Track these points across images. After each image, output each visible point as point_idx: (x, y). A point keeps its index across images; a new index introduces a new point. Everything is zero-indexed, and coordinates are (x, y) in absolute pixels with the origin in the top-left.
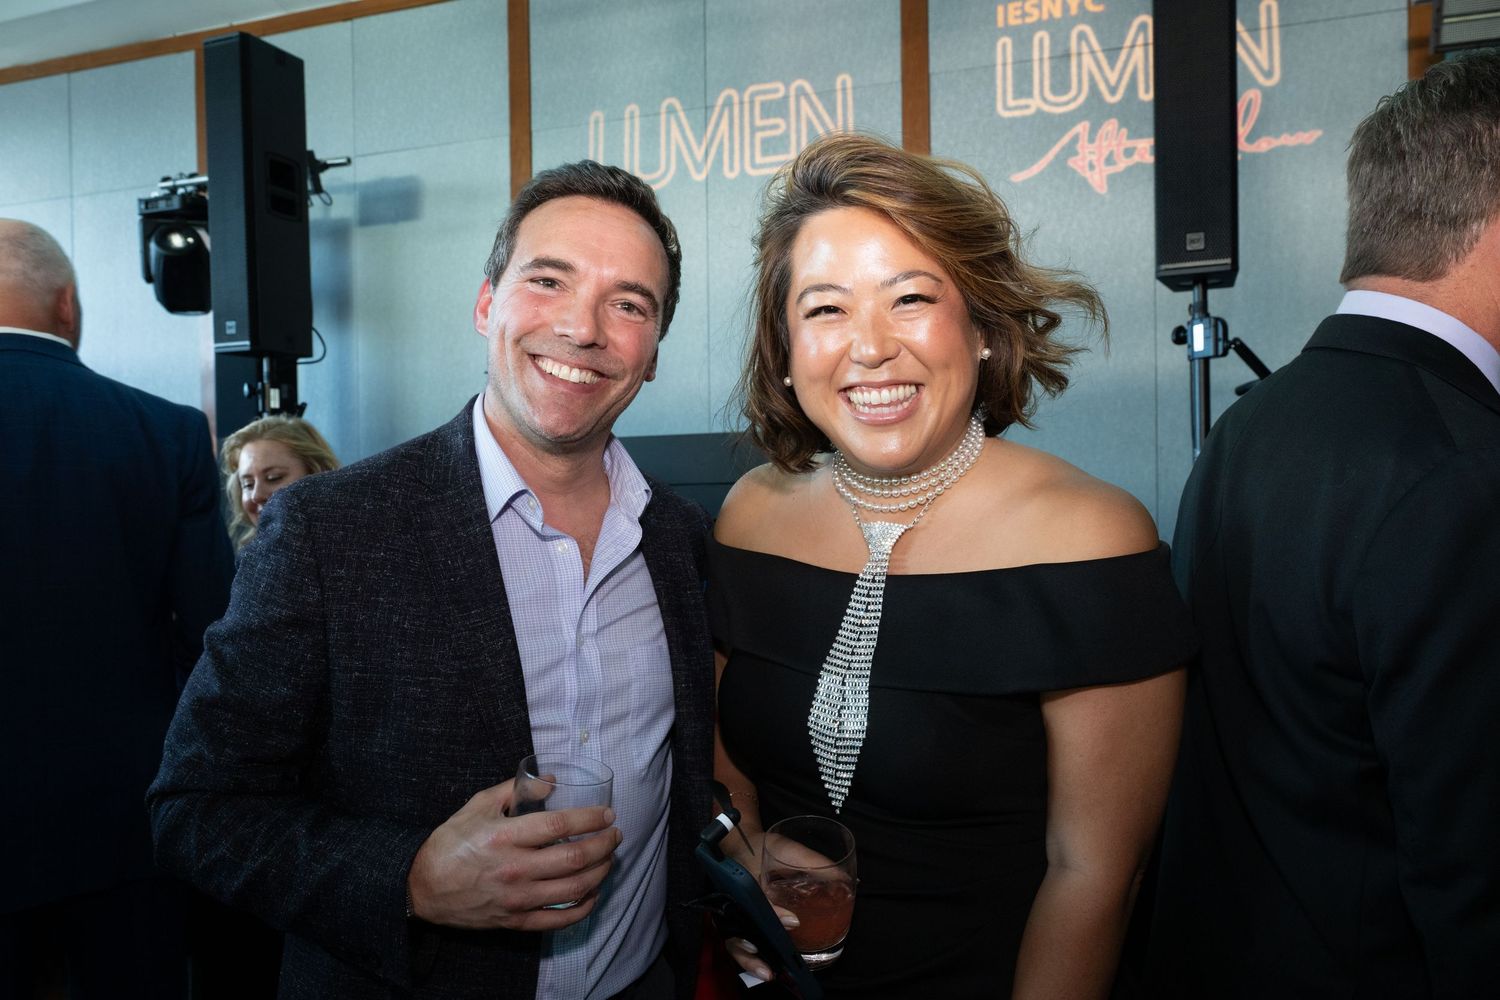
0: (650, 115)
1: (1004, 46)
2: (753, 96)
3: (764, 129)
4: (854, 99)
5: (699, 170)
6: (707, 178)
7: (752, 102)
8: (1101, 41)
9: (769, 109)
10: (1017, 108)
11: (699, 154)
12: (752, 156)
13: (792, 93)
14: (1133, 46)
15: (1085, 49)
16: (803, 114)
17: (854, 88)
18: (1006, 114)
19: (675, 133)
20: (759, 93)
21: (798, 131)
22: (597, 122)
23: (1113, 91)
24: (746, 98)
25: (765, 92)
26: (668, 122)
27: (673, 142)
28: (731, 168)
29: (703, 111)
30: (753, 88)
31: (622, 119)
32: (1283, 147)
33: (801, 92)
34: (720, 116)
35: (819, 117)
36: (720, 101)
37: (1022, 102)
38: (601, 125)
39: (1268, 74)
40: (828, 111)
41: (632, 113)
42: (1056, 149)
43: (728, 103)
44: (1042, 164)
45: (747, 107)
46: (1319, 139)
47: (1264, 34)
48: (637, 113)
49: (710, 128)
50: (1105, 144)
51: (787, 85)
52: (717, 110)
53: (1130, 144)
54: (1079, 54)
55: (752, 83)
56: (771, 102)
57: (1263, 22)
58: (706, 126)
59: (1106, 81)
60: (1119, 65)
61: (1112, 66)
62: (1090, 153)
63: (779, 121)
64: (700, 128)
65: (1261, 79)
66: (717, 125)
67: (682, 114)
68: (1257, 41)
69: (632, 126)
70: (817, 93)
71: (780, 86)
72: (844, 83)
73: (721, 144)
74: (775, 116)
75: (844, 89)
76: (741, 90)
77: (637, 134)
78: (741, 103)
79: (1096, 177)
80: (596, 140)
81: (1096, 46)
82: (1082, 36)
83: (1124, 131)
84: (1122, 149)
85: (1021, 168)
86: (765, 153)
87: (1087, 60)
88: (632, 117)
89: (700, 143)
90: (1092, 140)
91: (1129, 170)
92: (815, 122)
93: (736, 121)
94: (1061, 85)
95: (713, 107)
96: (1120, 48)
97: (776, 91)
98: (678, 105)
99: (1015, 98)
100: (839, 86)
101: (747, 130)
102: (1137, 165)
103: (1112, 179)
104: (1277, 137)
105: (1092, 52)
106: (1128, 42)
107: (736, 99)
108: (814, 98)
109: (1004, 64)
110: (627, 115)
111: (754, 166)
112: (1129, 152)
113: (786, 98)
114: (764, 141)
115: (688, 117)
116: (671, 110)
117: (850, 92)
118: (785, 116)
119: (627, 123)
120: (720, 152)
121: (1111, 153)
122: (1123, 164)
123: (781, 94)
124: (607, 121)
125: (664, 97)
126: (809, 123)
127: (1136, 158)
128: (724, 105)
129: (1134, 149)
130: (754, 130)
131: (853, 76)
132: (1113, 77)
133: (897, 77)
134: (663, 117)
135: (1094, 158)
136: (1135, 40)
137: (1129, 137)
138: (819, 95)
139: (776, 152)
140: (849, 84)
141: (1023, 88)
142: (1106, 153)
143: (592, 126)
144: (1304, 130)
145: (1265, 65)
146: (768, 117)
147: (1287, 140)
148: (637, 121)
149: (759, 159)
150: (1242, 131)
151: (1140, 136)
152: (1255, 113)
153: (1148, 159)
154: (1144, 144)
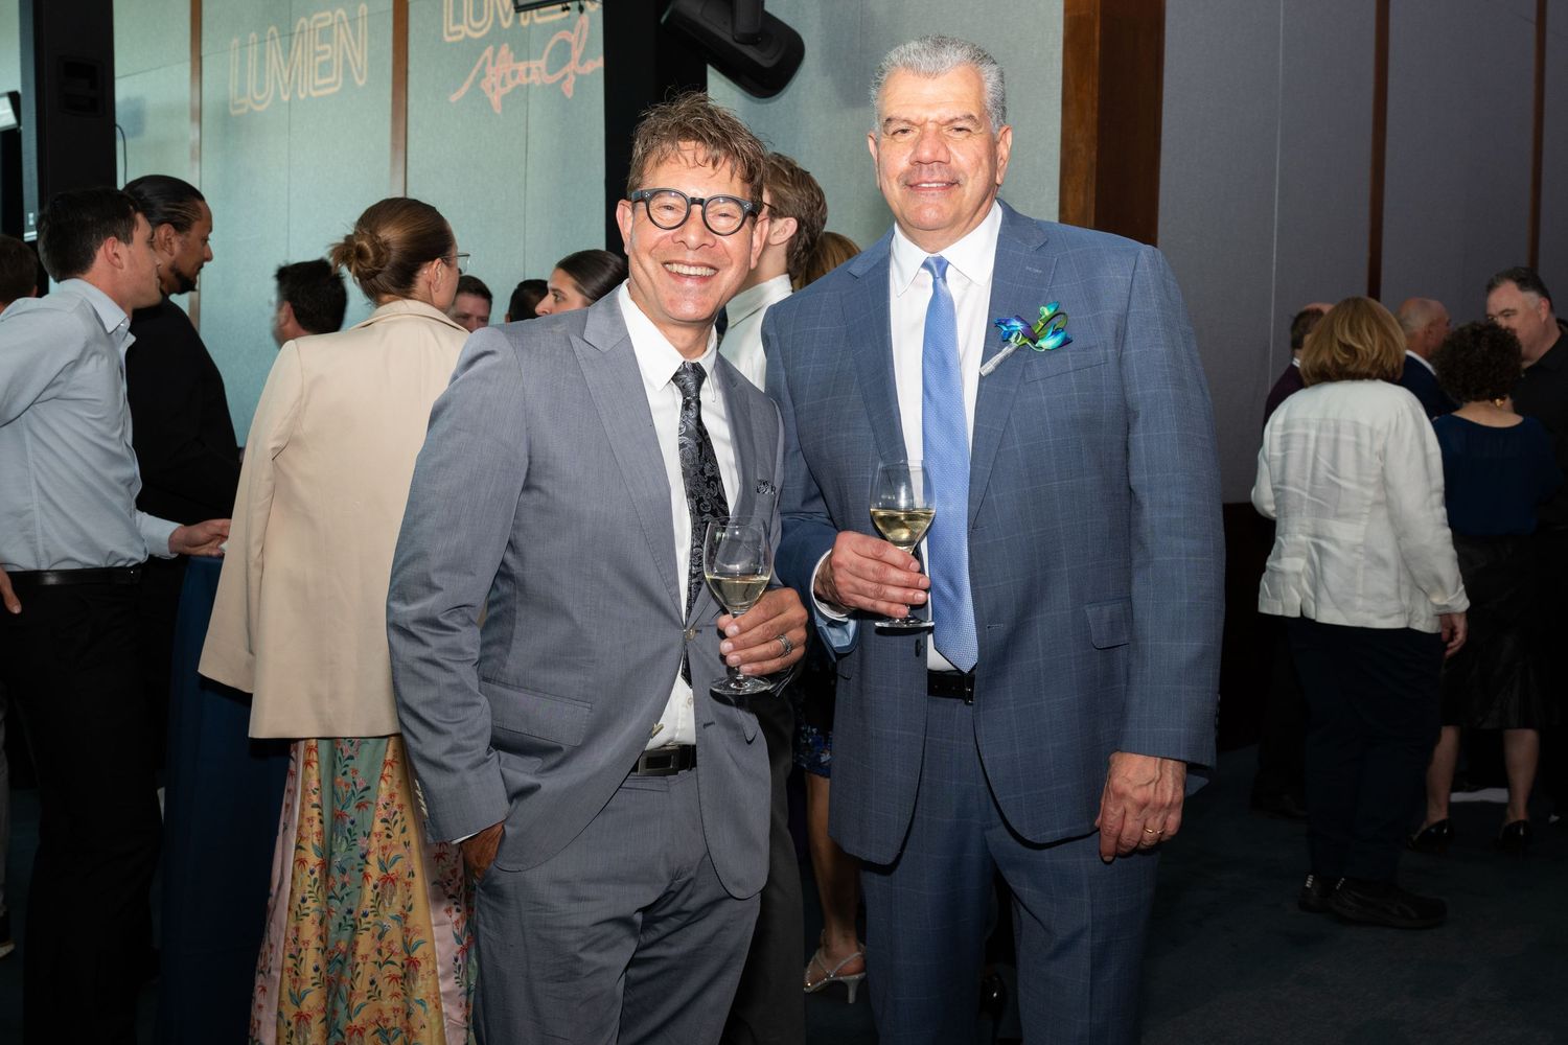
0: (262, 42)
2: (315, 23)
3: (319, 54)
5: (286, 93)
6: (290, 99)
7: (314, 30)
9: (323, 36)
10: (455, 33)
11: (286, 77)
12: (314, 79)
13: (336, 20)
16: (341, 40)
17: (368, 16)
18: (449, 39)
19: (274, 56)
20: (318, 21)
21: (338, 56)
22: (235, 49)
24: (312, 26)
25: (320, 21)
26: (271, 49)
27: (273, 65)
28: (303, 90)
29: (288, 38)
30: (315, 17)
31: (248, 45)
33: (341, 19)
34: (298, 42)
35: (349, 42)
36: (298, 28)
37: (458, 28)
38: (237, 51)
40: (353, 37)
41: (253, 40)
42: (475, 72)
43: (302, 30)
44: (464, 90)
45: (312, 34)
48: (256, 40)
49: (292, 53)
50: (501, 67)
51: (333, 13)
52: (296, 36)
53: (515, 66)
55: (313, 13)
56: (325, 29)
58: (290, 51)
59: (503, 8)
62: (493, 75)
63: (327, 47)
64: (287, 54)
65: (588, 5)
66: (296, 51)
67: (277, 41)
69: (253, 52)
70: (348, 21)
71: (329, 14)
72: (362, 11)
73: (297, 69)
74: (326, 42)
75: (363, 18)
76: (308, 19)
77: (255, 61)
78: (309, 30)
79: (495, 98)
80: (234, 64)
83: (512, 54)
84: (511, 71)
85: (456, 89)
86: (320, 76)
88: (253, 44)
89: (286, 69)
90: (494, 64)
91: (514, 91)
92: (347, 47)
93: (306, 46)
94: (478, 16)
95: (294, 34)
97: (327, 19)
98: (276, 33)
99: (454, 24)
100: (359, 14)
101: (311, 50)
102: (520, 86)
103: (505, 99)
104: (597, 59)
107: (306, 27)
108: (347, 25)
110: (250, 41)
111: (314, 88)
112: (514, 74)
113: (332, 25)
114: (321, 65)
115: (281, 44)
116: (272, 38)
117: (366, 19)
118: (331, 42)
119: (250, 49)
120: (297, 75)
121: (504, 75)
122: (510, 86)
123: (329, 22)
124: (240, 47)
125: (269, 26)
127: (518, 80)
128: (299, 34)
129: (517, 71)
130: (315, 54)
134: (268, 44)
135: (495, 80)
137: (515, 61)
138: (350, 22)
139: (326, 76)
140: (365, 13)
141: (458, 15)
142: (501, 75)
143: (233, 51)
146: (323, 43)
148: (255, 47)
149: (317, 82)
150: (576, 54)
151: (521, 60)
152: (585, 35)
153: (525, 81)
154: (522, 67)
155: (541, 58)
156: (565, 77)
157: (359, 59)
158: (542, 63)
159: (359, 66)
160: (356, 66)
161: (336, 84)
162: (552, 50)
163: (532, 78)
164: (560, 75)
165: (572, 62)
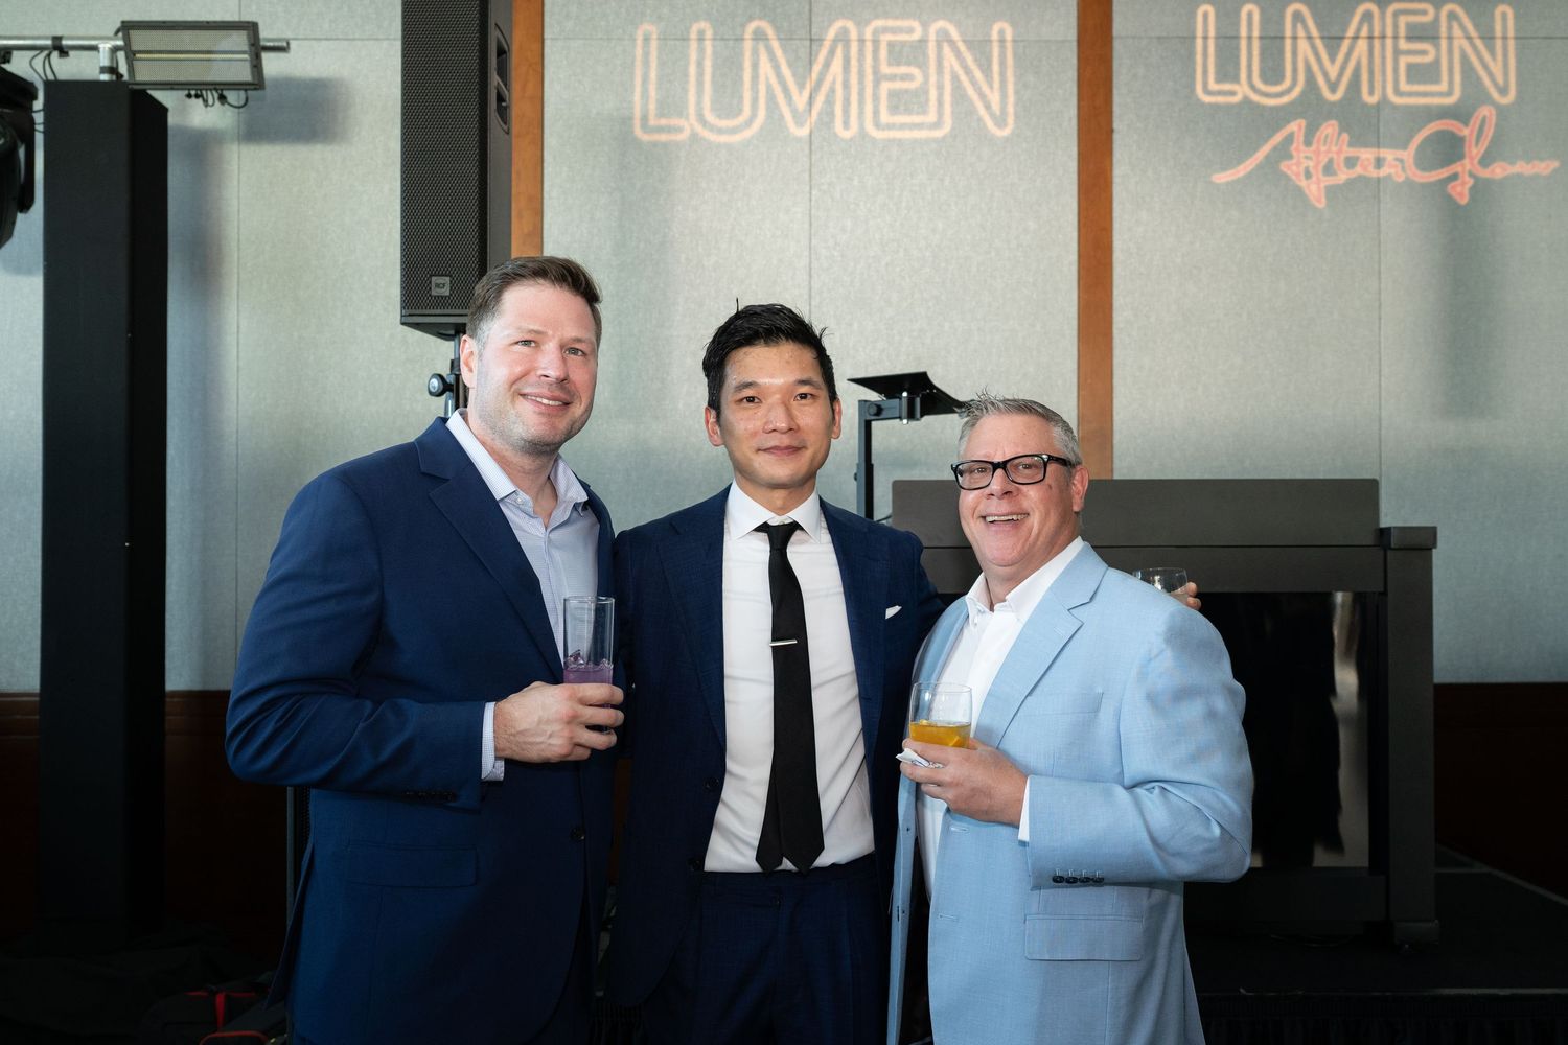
0: (730, 39)
1: (1206, 15)
2: (876, 32)
3: (893, 78)
4: (1015, 55)
5: (800, 123)
6: (811, 134)
7: (876, 42)
8: (1319, 25)
9: (898, 54)
10: (1220, 93)
11: (801, 101)
12: (876, 113)
13: (932, 37)
14: (1356, 37)
15: (1301, 33)
16: (946, 64)
17: (1014, 41)
18: (1207, 99)
19: (765, 67)
20: (885, 30)
21: (940, 87)
22: (647, 39)
23: (1333, 87)
24: (868, 35)
25: (894, 31)
26: (755, 52)
27: (762, 79)
28: (846, 125)
29: (808, 43)
30: (879, 23)
31: (686, 39)
32: (1519, 176)
33: (944, 38)
34: (832, 52)
35: (968, 71)
36: (831, 34)
37: (1227, 87)
38: (654, 44)
39: (1503, 91)
40: (980, 66)
41: (701, 34)
42: (1266, 149)
43: (843, 38)
44: (1250, 164)
45: (869, 46)
46: (1555, 171)
47: (1499, 43)
48: (709, 34)
49: (817, 68)
50: (1323, 149)
51: (925, 26)
52: (827, 44)
53: (1352, 152)
54: (1295, 38)
55: (877, 17)
56: (903, 44)
57: (1498, 31)
58: (811, 63)
59: (1326, 75)
60: (1340, 57)
61: (1332, 59)
62: (1306, 157)
63: (915, 71)
64: (804, 64)
65: (1495, 95)
66: (827, 65)
67: (775, 44)
68: (1492, 51)
69: (701, 51)
70: (964, 41)
71: (916, 25)
72: (1001, 32)
73: (832, 90)
74: (909, 64)
75: (1002, 41)
76: (861, 24)
77: (708, 64)
78: (862, 41)
79: (1314, 188)
80: (646, 63)
81: (1314, 32)
82: (1297, 16)
83: (1345, 136)
84: (1343, 156)
85: (1224, 169)
86: (894, 109)
87: (1303, 45)
88: (701, 39)
89: (801, 86)
90: (1308, 143)
91: (1350, 182)
92: (963, 78)
93: (854, 62)
94: (1272, 71)
95: (821, 40)
96: (1342, 38)
97: (911, 31)
98: (770, 32)
99: (1218, 81)
100: (995, 36)
101: (869, 71)
102: (1360, 178)
103: (1332, 192)
104: (1512, 163)
105: (1309, 38)
106: (1351, 32)
107: (854, 35)
108: (962, 47)
109: (1205, 38)
110: (693, 35)
111: (877, 125)
112: (1351, 162)
113: (923, 41)
114: (892, 94)
115: (785, 51)
116: (759, 36)
117: (1009, 45)
118: (922, 65)
119: (694, 45)
120: (830, 101)
121: (1331, 161)
122: (1343, 176)
123: (916, 36)
124: (663, 38)
125: (751, 19)
126: (955, 78)
127: (1358, 170)
128: (835, 41)
129: (1357, 158)
130: (878, 78)
131: (1014, 24)
132: (1333, 72)
133: (1073, 35)
134: (748, 45)
135: (1311, 164)
136: (1359, 30)
137: (1351, 145)
138: (969, 43)
139: (908, 111)
140: (1009, 36)
141: (1227, 70)
142: (1324, 160)
143: (639, 42)
144: (1542, 159)
145: (1500, 80)
146: (898, 64)
147: (1521, 168)
148: (708, 45)
149: (885, 117)
150: (1475, 151)
151: (1366, 145)
152: (1489, 132)
153: (1373, 173)
154: (1367, 154)
155: (1404, 146)
156: (1454, 177)
157: (995, 98)
158: (1409, 155)
159: (996, 107)
160: (988, 107)
161: (937, 125)
162: (1427, 139)
163: (1384, 172)
164: (1444, 173)
165: (1466, 161)
